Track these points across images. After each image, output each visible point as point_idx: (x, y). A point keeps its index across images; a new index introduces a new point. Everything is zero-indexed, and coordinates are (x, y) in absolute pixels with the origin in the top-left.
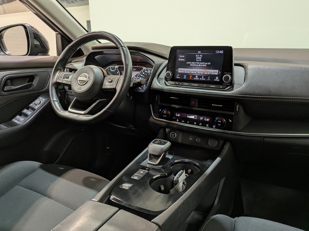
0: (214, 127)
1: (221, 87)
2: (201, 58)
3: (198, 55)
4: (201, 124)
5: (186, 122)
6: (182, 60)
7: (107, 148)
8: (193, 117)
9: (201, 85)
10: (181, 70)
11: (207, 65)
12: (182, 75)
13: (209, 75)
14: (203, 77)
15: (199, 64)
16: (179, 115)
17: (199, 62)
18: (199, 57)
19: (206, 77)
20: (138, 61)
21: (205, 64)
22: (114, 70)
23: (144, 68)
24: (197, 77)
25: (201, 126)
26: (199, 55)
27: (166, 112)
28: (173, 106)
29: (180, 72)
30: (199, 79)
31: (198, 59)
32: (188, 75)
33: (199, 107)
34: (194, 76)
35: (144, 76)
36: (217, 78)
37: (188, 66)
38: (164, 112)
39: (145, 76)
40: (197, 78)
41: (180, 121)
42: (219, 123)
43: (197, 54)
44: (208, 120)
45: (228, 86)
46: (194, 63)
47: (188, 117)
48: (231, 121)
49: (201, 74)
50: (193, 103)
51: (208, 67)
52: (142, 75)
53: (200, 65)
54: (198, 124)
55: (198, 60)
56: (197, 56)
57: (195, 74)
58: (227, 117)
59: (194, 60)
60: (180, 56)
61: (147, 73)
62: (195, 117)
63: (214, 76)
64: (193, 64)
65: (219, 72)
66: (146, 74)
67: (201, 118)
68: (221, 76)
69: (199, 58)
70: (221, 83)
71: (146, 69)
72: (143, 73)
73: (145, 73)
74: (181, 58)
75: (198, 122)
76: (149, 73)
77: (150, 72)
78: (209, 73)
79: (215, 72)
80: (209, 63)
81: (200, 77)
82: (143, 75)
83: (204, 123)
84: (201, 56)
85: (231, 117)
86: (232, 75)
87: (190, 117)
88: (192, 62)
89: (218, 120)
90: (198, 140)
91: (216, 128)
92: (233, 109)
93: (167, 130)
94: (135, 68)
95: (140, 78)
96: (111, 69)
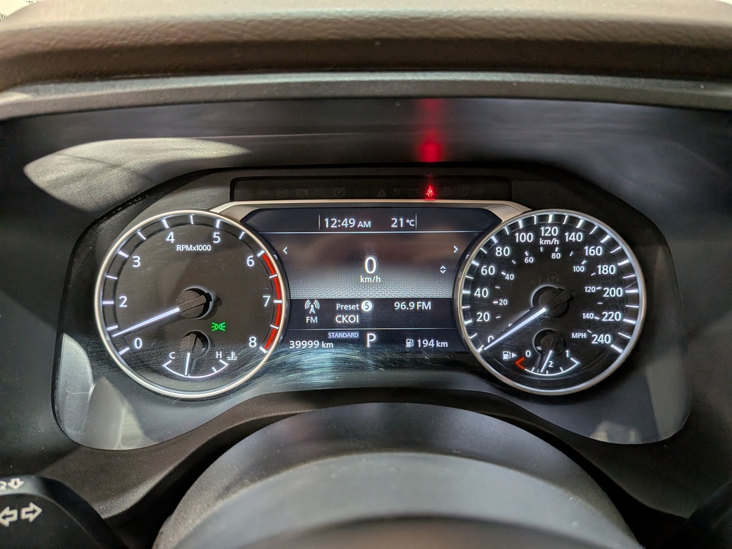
20: (431, 157)
22: (209, 240)
23: (508, 213)
35: (510, 277)
39: (520, 268)
52: (489, 270)
61: (533, 247)
66: (529, 260)
71: (528, 221)
72: (503, 251)
73: (519, 249)
76: (550, 249)
77: (561, 237)
82: (503, 263)
94: (406, 211)
95: (482, 293)
96: (171, 237)
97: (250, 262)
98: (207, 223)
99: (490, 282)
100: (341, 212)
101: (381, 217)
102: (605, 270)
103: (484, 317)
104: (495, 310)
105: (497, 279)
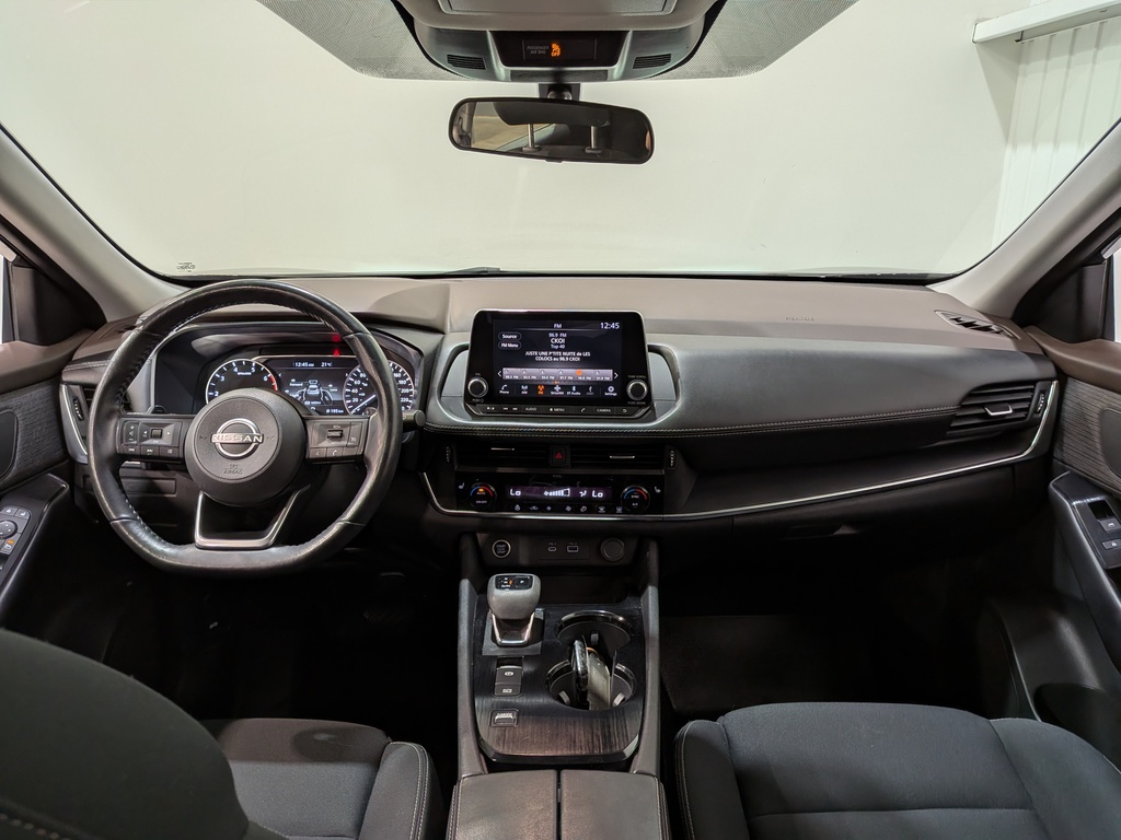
0: (619, 510)
1: (625, 411)
2: (563, 341)
3: (555, 332)
4: (584, 508)
5: (542, 510)
6: (510, 345)
7: (211, 627)
8: (560, 493)
9: (572, 409)
10: (509, 373)
11: (581, 357)
12: (515, 384)
13: (588, 381)
14: (574, 388)
15: (558, 357)
16: (518, 493)
17: (559, 350)
18: (559, 337)
19: (583, 387)
21: (576, 356)
24: (557, 388)
25: (584, 513)
26: (559, 332)
27: (485, 490)
28: (501, 470)
29: (507, 377)
30: (565, 393)
31: (556, 344)
32: (533, 386)
33: (573, 466)
34: (551, 387)
36: (611, 389)
37: (531, 362)
38: (477, 490)
40: (558, 391)
41: (524, 510)
42: (635, 500)
43: (552, 332)
44: (600, 495)
45: (641, 407)
46: (546, 353)
47: (546, 493)
48: (659, 491)
49: (570, 381)
50: (559, 456)
51: (585, 363)
53: (562, 359)
54: (576, 511)
55: (557, 347)
56: (551, 335)
57: (551, 380)
58: (649, 482)
59: (545, 345)
60: (504, 337)
62: (566, 492)
63: (604, 385)
64: (543, 356)
65: (614, 375)
67: (583, 494)
68: (621, 384)
69: (558, 340)
70: (622, 400)
74: (509, 341)
75: (575, 504)
78: (589, 378)
79: (606, 374)
80: (587, 354)
81: (565, 388)
83: (592, 506)
84: (565, 335)
85: (659, 481)
86: (647, 381)
87: (551, 494)
88: (539, 350)
89: (632, 493)
90: (573, 549)
91: (624, 512)
92: (661, 462)
93: (481, 537)
94: (327, 360)
95: (355, 391)
96: (236, 370)
97: (265, 379)
98: (249, 364)
99: (358, 387)
100: (302, 360)
101: (318, 362)
102: (401, 382)
103: (355, 400)
104: (360, 397)
105: (361, 386)
